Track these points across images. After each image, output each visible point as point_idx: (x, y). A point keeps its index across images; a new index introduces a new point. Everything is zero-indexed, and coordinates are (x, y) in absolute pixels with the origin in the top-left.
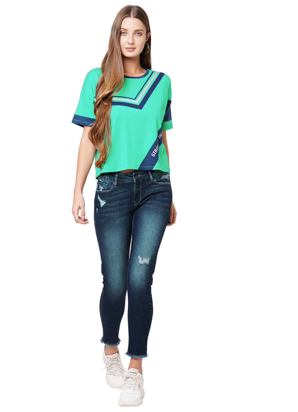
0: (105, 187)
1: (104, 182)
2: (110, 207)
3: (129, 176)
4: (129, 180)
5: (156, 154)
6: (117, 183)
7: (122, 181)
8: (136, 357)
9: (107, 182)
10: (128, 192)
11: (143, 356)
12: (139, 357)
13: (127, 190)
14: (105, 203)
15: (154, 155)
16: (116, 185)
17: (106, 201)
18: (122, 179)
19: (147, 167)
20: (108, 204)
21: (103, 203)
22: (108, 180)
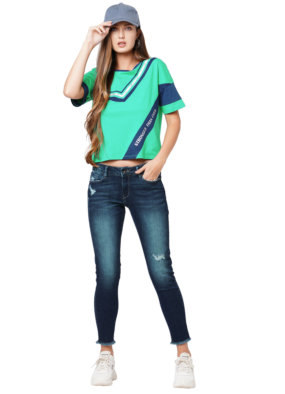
0: (96, 178)
1: (96, 173)
2: (99, 196)
3: (118, 170)
4: (118, 174)
5: (139, 143)
6: (107, 174)
7: (111, 173)
8: (182, 343)
9: (99, 173)
10: (116, 185)
11: (187, 340)
12: (184, 342)
13: (116, 182)
14: (95, 191)
15: (137, 144)
16: (106, 176)
17: (96, 190)
18: (111, 171)
19: (131, 156)
20: (98, 193)
21: (93, 192)
22: (99, 171)
